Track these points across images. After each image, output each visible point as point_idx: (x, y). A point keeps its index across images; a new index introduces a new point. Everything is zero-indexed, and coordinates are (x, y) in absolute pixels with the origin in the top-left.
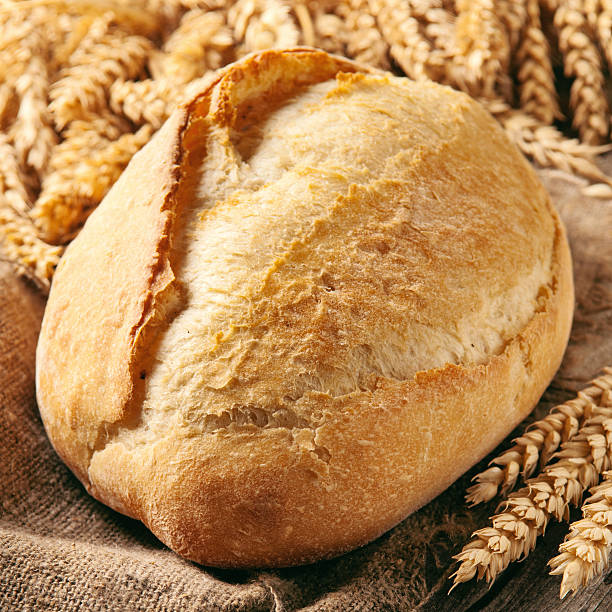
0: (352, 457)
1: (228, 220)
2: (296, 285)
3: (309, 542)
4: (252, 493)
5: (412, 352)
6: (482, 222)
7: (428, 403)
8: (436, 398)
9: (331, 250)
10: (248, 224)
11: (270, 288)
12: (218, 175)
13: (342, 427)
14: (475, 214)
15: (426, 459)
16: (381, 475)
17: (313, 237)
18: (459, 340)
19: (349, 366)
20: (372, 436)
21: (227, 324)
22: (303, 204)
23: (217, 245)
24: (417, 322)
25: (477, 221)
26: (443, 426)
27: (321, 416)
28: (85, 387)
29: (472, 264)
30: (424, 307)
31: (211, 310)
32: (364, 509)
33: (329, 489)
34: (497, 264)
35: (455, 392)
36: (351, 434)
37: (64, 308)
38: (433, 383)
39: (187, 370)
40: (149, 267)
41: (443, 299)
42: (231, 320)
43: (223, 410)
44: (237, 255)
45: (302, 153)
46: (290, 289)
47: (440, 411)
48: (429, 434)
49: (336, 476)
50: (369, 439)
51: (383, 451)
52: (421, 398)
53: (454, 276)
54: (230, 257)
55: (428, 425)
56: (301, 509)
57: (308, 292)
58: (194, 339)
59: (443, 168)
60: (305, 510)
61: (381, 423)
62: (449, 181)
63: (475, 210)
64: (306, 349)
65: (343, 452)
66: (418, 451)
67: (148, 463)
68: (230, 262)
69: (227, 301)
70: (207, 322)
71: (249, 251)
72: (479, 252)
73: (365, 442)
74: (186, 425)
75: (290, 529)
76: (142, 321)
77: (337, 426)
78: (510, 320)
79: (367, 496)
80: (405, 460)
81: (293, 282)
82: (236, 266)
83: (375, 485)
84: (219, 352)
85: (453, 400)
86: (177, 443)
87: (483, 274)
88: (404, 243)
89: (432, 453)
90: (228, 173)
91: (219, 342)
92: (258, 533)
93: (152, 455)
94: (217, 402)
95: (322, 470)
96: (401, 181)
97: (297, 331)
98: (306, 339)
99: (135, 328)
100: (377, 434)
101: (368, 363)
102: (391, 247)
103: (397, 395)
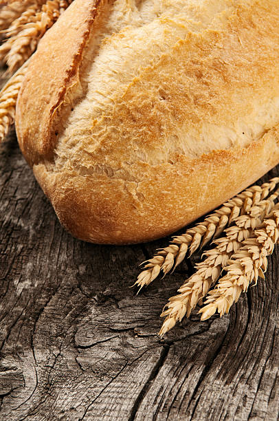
0: (157, 199)
1: (115, 48)
2: (142, 96)
3: (131, 238)
4: (100, 213)
5: (203, 140)
6: (266, 56)
7: (207, 171)
8: (212, 168)
9: (168, 74)
10: (124, 53)
11: (128, 96)
12: (120, 14)
13: (153, 183)
14: (263, 50)
15: (203, 199)
16: (174, 208)
17: (159, 65)
18: (234, 131)
19: (164, 147)
20: (169, 188)
21: (101, 114)
22: (158, 43)
23: (106, 63)
24: (209, 123)
25: (263, 55)
26: (215, 182)
27: (143, 176)
28: (30, 131)
29: (252, 85)
30: (215, 113)
31: (95, 105)
32: (162, 225)
33: (142, 214)
34: (268, 84)
35: (224, 164)
36: (158, 187)
37: (28, 81)
38: (211, 160)
39: (76, 138)
40: (67, 71)
41: (228, 109)
42: (103, 113)
43: (91, 165)
44: (115, 73)
45: (166, 6)
46: (139, 97)
47: (214, 175)
48: (206, 187)
49: (147, 209)
50: (168, 190)
51: (176, 196)
52: (203, 168)
53: (238, 93)
54: (110, 73)
55: (206, 182)
56: (126, 224)
57: (149, 101)
58: (83, 120)
59: (250, 20)
60: (128, 224)
61: (176, 181)
62: (252, 29)
63: (264, 48)
64: (140, 135)
65: (152, 196)
66: (198, 195)
67: (53, 183)
68: (111, 76)
69: (103, 101)
70: (90, 111)
71: (121, 71)
72: (259, 77)
73: (166, 192)
74: (71, 169)
75: (119, 232)
76: (58, 103)
77: (151, 182)
78: (271, 117)
79: (164, 219)
80: (189, 200)
81: (141, 94)
82: (113, 79)
83: (170, 213)
84: (94, 131)
85: (223, 169)
86: (66, 178)
87: (257, 91)
88: (212, 71)
89: (207, 196)
90: (125, 13)
91: (94, 125)
92: (102, 232)
93: (55, 180)
94: (88, 160)
95: (138, 205)
96: (220, 31)
97: (138, 124)
98: (141, 130)
99: (54, 107)
100: (173, 188)
101: (175, 146)
102: (204, 74)
103: (189, 166)
